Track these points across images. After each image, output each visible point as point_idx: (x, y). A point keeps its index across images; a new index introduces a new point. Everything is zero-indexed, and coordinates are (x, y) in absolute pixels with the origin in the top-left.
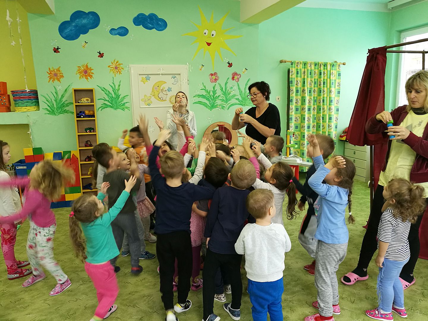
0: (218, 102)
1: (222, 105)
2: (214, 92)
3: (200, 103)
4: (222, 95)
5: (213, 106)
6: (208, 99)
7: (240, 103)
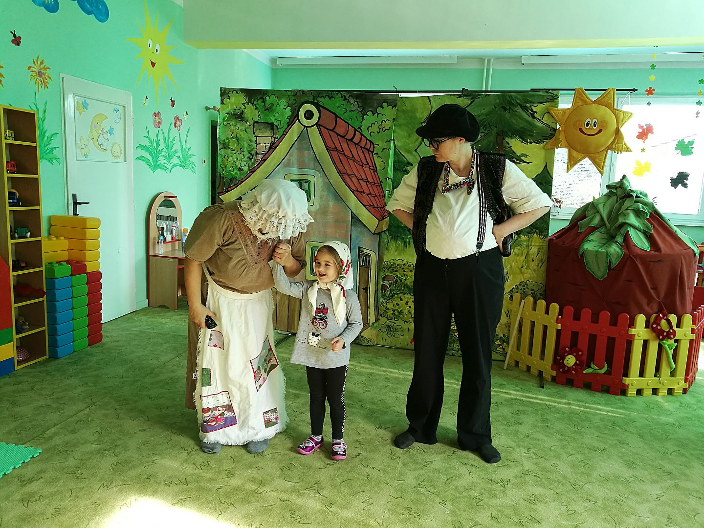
0: (162, 160)
1: (165, 165)
2: (158, 142)
3: (142, 158)
4: (165, 150)
5: (155, 167)
6: (151, 154)
7: (180, 163)
